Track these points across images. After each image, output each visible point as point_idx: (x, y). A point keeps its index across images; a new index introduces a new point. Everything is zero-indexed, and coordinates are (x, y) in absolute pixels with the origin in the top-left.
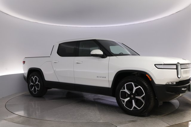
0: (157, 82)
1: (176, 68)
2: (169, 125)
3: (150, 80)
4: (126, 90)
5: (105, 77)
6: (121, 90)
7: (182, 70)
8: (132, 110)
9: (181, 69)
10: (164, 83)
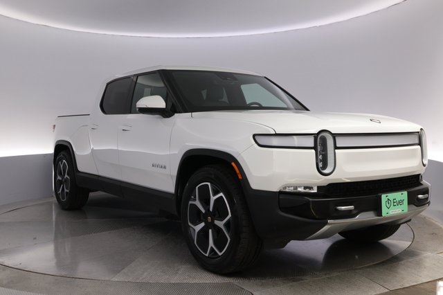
0: (255, 184)
1: (312, 145)
2: (387, 290)
3: (240, 177)
4: (198, 203)
5: (165, 167)
6: (190, 202)
7: (336, 151)
8: (208, 257)
9: (336, 148)
10: (275, 187)
